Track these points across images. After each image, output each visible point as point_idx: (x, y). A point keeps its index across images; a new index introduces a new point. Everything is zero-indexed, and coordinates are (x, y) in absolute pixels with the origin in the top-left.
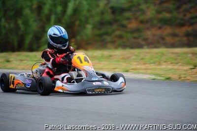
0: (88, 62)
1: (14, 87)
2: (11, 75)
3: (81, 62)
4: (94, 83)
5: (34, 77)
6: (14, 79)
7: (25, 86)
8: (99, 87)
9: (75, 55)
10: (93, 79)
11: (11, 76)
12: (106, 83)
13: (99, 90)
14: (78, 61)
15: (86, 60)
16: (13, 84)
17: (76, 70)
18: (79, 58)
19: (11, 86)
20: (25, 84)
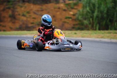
0: (62, 34)
1: (24, 47)
2: (22, 41)
4: (65, 45)
5: (34, 42)
6: (24, 43)
7: (30, 47)
8: (68, 47)
10: (65, 43)
12: (71, 45)
13: (67, 49)
14: (57, 34)
15: (61, 33)
16: (24, 45)
17: (56, 38)
18: (57, 32)
20: (30, 46)
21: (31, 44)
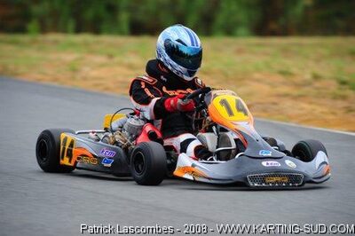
0: (246, 114)
1: (72, 164)
2: (63, 135)
3: (231, 113)
4: (264, 163)
5: (116, 143)
6: (71, 145)
7: (99, 163)
8: (276, 172)
9: (215, 96)
10: (263, 153)
11: (66, 139)
12: (291, 164)
13: (275, 179)
14: (223, 111)
15: (240, 109)
16: (70, 155)
18: (224, 102)
19: (65, 161)
20: (100, 159)
21: (106, 154)
